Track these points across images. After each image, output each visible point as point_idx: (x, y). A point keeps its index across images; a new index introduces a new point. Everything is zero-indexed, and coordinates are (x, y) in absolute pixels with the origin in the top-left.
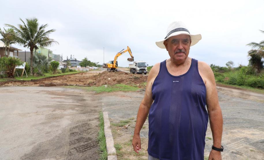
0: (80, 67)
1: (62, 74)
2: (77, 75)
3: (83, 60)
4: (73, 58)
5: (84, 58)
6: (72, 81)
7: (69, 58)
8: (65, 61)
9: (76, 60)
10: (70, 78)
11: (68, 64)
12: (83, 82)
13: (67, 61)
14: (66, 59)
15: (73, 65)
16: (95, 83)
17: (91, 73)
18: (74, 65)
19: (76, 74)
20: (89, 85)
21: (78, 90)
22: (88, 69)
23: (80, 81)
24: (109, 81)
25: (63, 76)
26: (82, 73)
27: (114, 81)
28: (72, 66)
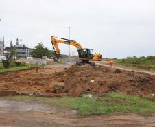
0: (31, 58)
1: (5, 70)
2: (29, 72)
3: (36, 47)
4: (19, 44)
5: (37, 45)
6: (23, 84)
7: (14, 44)
8: (7, 48)
9: (24, 48)
10: (18, 77)
11: (13, 53)
12: (41, 85)
13: (11, 48)
14: (9, 46)
15: (20, 55)
16: (66, 88)
17: (51, 69)
18: (22, 55)
19: (27, 69)
20: (56, 92)
21: (40, 106)
22: (45, 62)
23: (36, 84)
24: (92, 85)
25: (6, 73)
26: (37, 68)
27: (101, 85)
28: (19, 57)
